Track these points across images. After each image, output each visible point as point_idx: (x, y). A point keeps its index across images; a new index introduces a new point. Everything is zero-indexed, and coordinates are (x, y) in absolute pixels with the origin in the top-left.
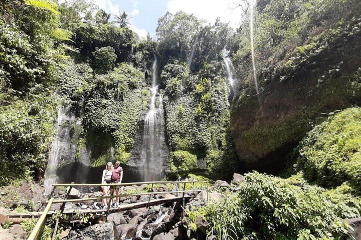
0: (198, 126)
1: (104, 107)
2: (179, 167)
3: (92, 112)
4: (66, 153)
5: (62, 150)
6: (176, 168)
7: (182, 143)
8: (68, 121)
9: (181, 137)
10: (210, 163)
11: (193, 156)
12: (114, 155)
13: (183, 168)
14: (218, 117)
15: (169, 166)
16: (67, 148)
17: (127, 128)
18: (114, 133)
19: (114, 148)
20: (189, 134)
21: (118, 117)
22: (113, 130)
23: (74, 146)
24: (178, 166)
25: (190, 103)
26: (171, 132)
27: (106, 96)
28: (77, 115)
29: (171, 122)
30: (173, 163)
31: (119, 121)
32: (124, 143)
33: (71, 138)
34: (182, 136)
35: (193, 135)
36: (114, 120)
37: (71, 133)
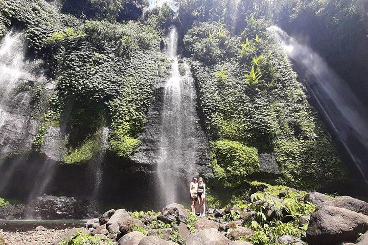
0: (252, 101)
1: (97, 63)
2: (229, 168)
3: (74, 70)
4: (15, 133)
5: (9, 127)
6: (223, 170)
7: (227, 127)
8: (32, 82)
9: (224, 119)
10: (284, 162)
11: (250, 149)
12: (109, 140)
13: (235, 169)
14: (282, 90)
15: (210, 165)
16: (20, 125)
17: (134, 97)
18: (110, 102)
19: (109, 128)
20: (239, 115)
21: (120, 79)
22: (110, 98)
23: (34, 124)
24: (225, 167)
25: (233, 71)
26: (209, 109)
27: (101, 49)
28: (50, 75)
29: (207, 94)
30: (216, 160)
31: (120, 85)
32: (128, 121)
33: (33, 108)
34: (227, 116)
35: (246, 115)
36: (113, 82)
37: (34, 101)
